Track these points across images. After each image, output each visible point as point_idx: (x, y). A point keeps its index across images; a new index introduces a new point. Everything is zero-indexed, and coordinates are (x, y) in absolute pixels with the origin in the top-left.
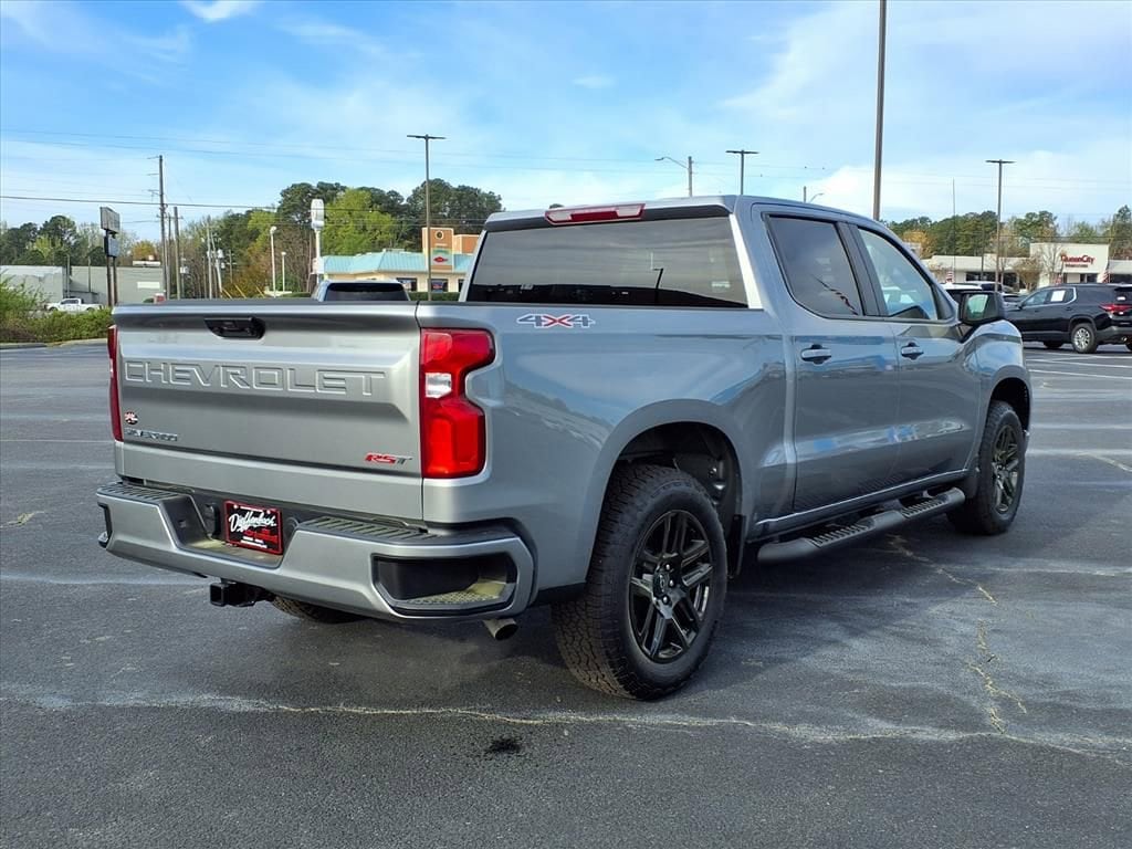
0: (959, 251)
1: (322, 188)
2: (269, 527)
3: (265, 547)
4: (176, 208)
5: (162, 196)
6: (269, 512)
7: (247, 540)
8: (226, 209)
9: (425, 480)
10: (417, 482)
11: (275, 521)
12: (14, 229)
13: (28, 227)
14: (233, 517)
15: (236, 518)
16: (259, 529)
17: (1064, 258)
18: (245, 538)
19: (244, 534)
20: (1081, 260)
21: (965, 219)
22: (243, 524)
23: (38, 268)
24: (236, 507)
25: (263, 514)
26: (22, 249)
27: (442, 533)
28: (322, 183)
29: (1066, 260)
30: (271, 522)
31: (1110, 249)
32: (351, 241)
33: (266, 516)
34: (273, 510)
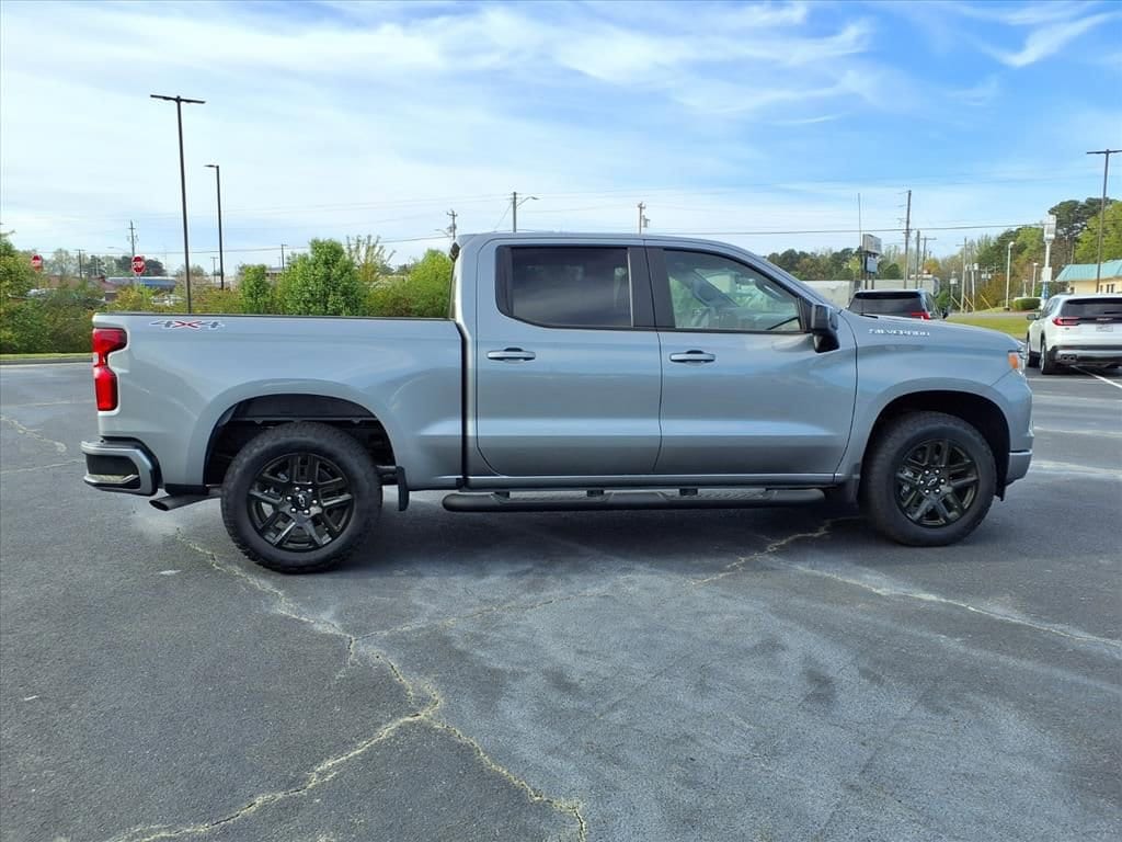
1: (1090, 204)
4: (919, 233)
5: (908, 222)
8: (1006, 229)
12: (836, 254)
13: (846, 252)
23: (832, 282)
26: (839, 267)
28: (1091, 199)
32: (1111, 249)
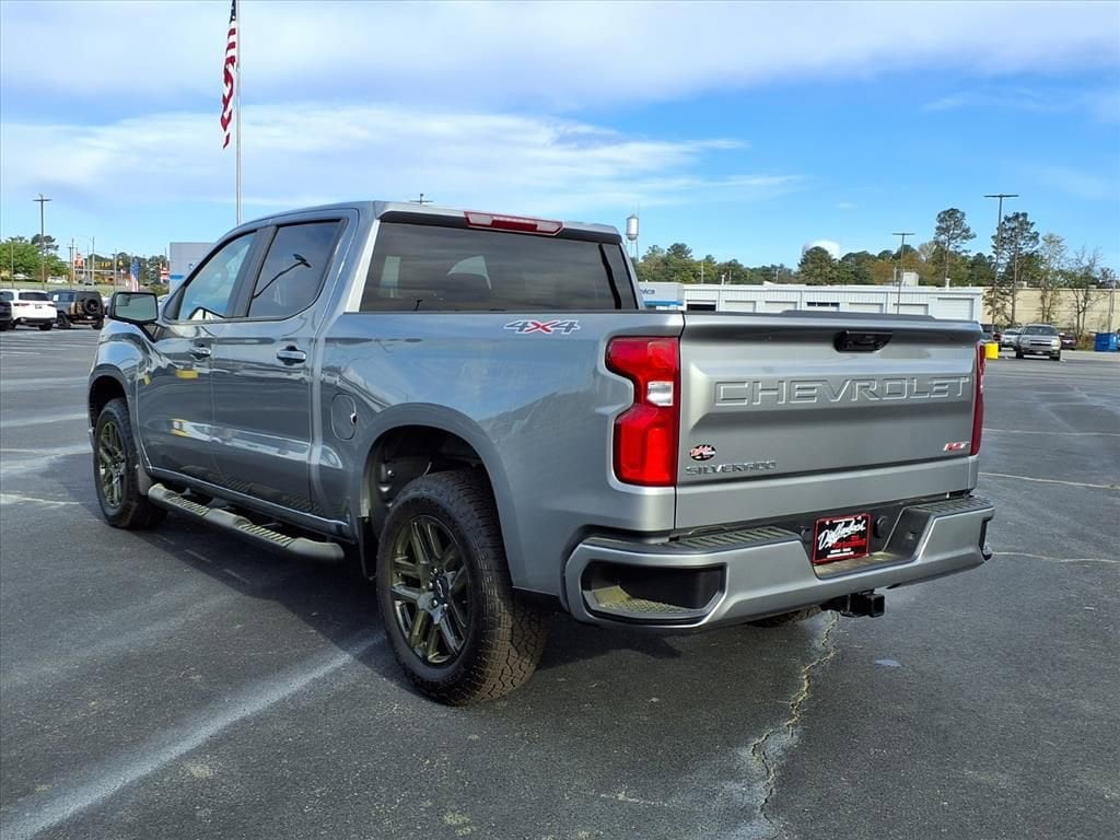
2: (859, 532)
3: (852, 553)
6: (859, 518)
7: (835, 554)
11: (865, 525)
14: (823, 534)
15: (826, 535)
16: (849, 538)
18: (832, 552)
19: (833, 547)
22: (832, 538)
24: (827, 523)
25: (853, 522)
30: (861, 527)
33: (857, 522)
34: (864, 515)
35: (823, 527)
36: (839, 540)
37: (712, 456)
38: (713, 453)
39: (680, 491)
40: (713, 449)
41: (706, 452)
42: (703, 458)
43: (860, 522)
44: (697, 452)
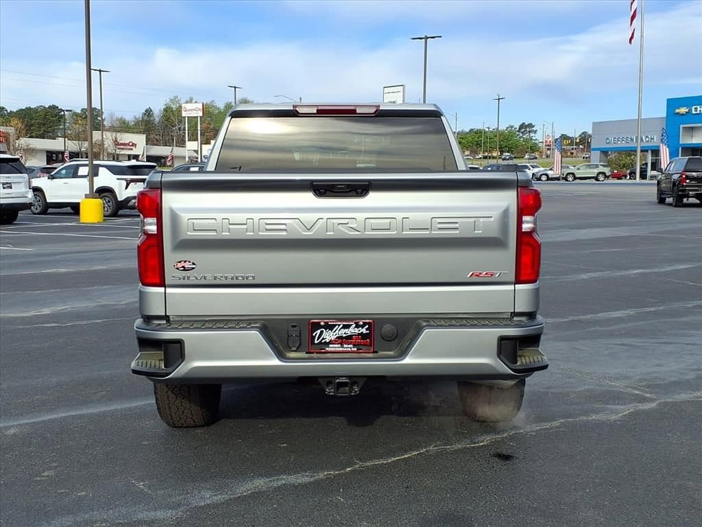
0: (33, 134)
2: (360, 334)
3: (355, 349)
6: (361, 323)
7: (331, 348)
9: (516, 285)
10: (511, 287)
11: (367, 329)
14: (319, 332)
15: (322, 332)
16: (349, 337)
17: (116, 143)
18: (331, 346)
19: (331, 342)
20: (128, 144)
21: (36, 110)
22: (330, 335)
24: (322, 324)
25: (354, 325)
27: (523, 319)
29: (118, 144)
30: (363, 330)
31: (146, 136)
33: (358, 327)
34: (366, 321)
35: (316, 326)
36: (337, 338)
37: (193, 268)
38: (194, 266)
39: (169, 290)
40: (194, 264)
41: (187, 265)
42: (185, 269)
43: (362, 326)
44: (180, 265)
